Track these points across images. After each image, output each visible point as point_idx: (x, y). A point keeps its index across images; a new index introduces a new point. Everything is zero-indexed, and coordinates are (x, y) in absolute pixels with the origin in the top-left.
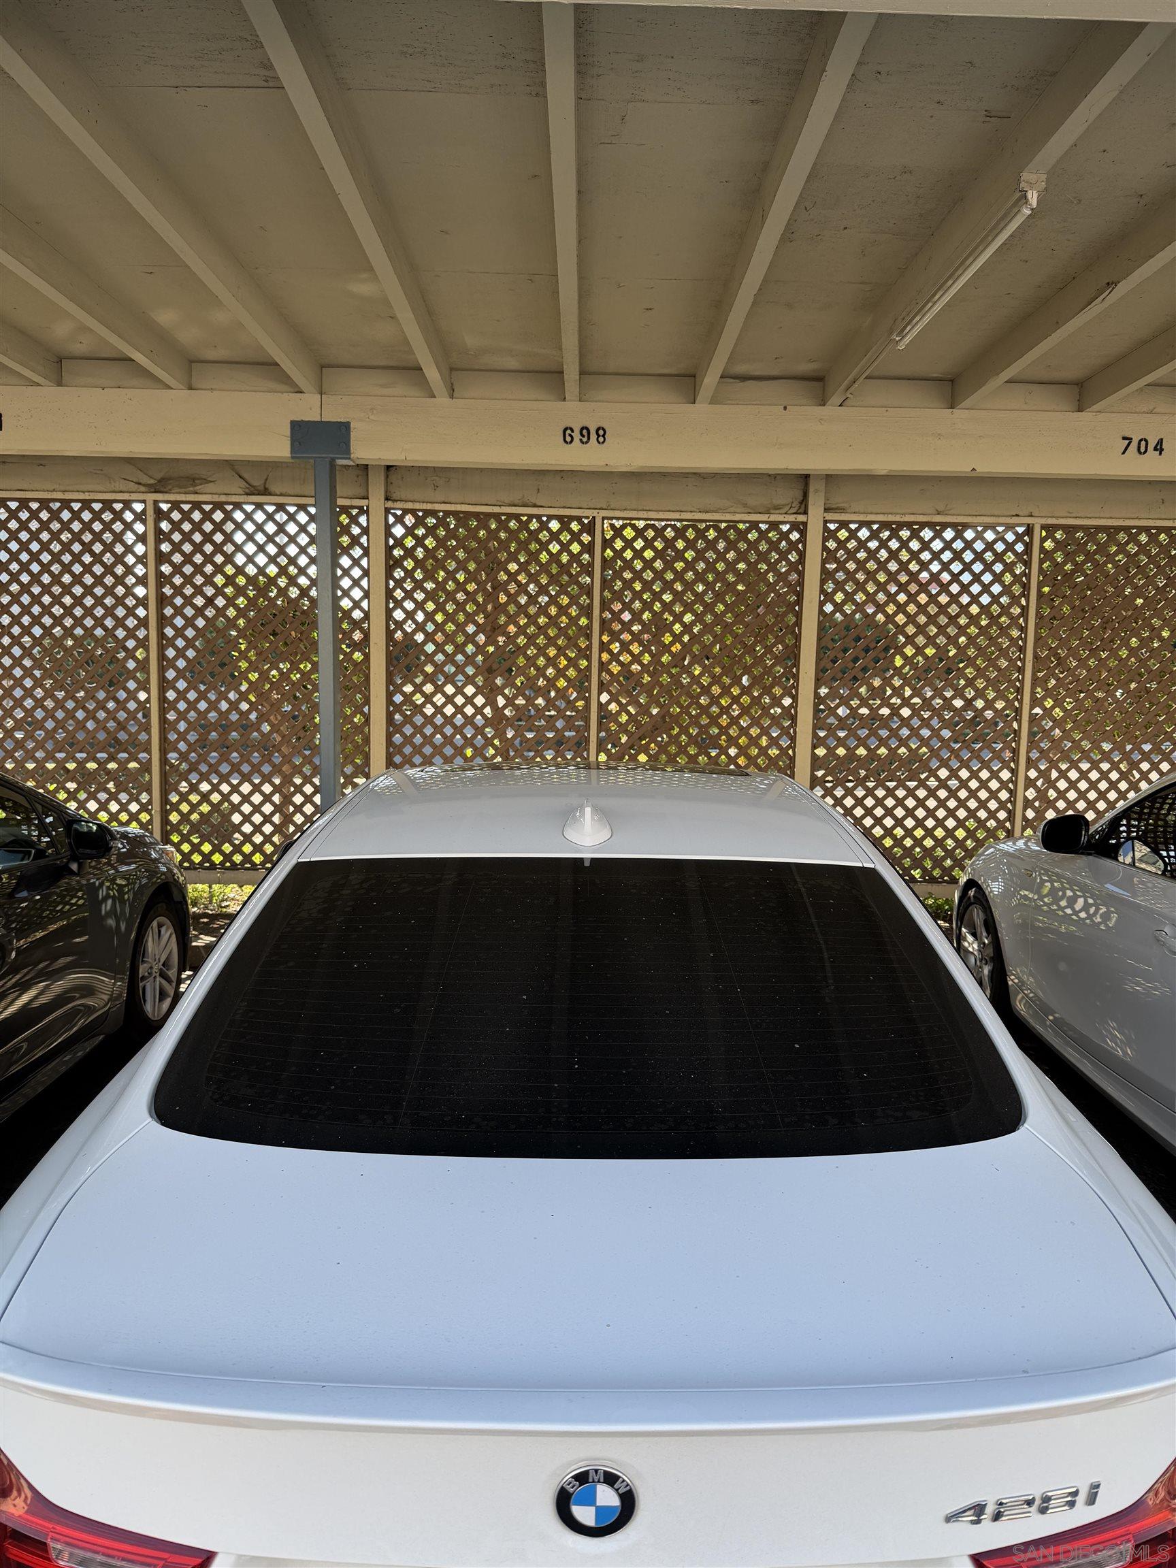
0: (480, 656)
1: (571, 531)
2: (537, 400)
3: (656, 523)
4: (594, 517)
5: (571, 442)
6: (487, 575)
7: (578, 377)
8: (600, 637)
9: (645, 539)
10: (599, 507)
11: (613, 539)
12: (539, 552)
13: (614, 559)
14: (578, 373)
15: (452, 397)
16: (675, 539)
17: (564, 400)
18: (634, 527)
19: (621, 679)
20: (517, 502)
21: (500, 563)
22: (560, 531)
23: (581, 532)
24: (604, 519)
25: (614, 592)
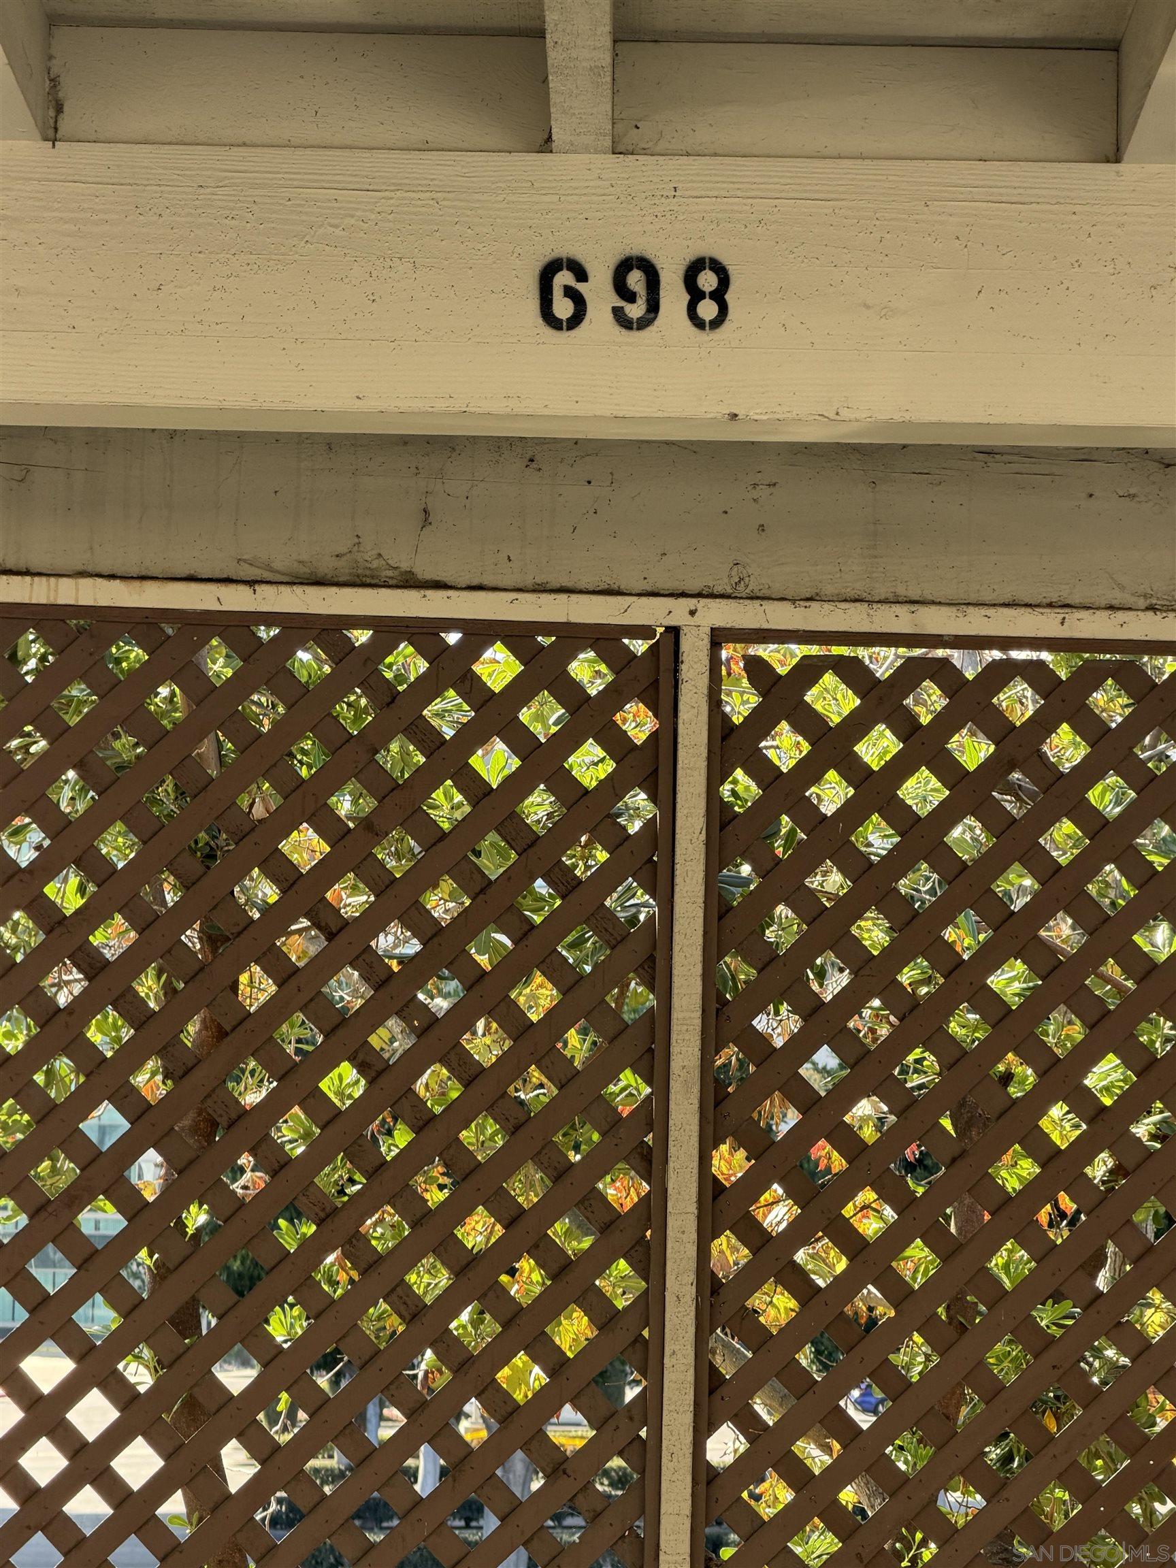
0: (143, 1254)
1: (570, 693)
2: (425, 147)
3: (956, 657)
4: (674, 632)
5: (576, 320)
6: (186, 885)
7: (607, 59)
8: (704, 1160)
9: (907, 727)
10: (694, 586)
11: (761, 722)
12: (426, 781)
13: (764, 813)
14: (607, 42)
15: (52, 134)
16: (1043, 725)
17: (546, 145)
18: (853, 673)
19: (805, 1358)
20: (326, 566)
21: (246, 830)
22: (520, 691)
23: (615, 697)
24: (718, 637)
25: (766, 959)
